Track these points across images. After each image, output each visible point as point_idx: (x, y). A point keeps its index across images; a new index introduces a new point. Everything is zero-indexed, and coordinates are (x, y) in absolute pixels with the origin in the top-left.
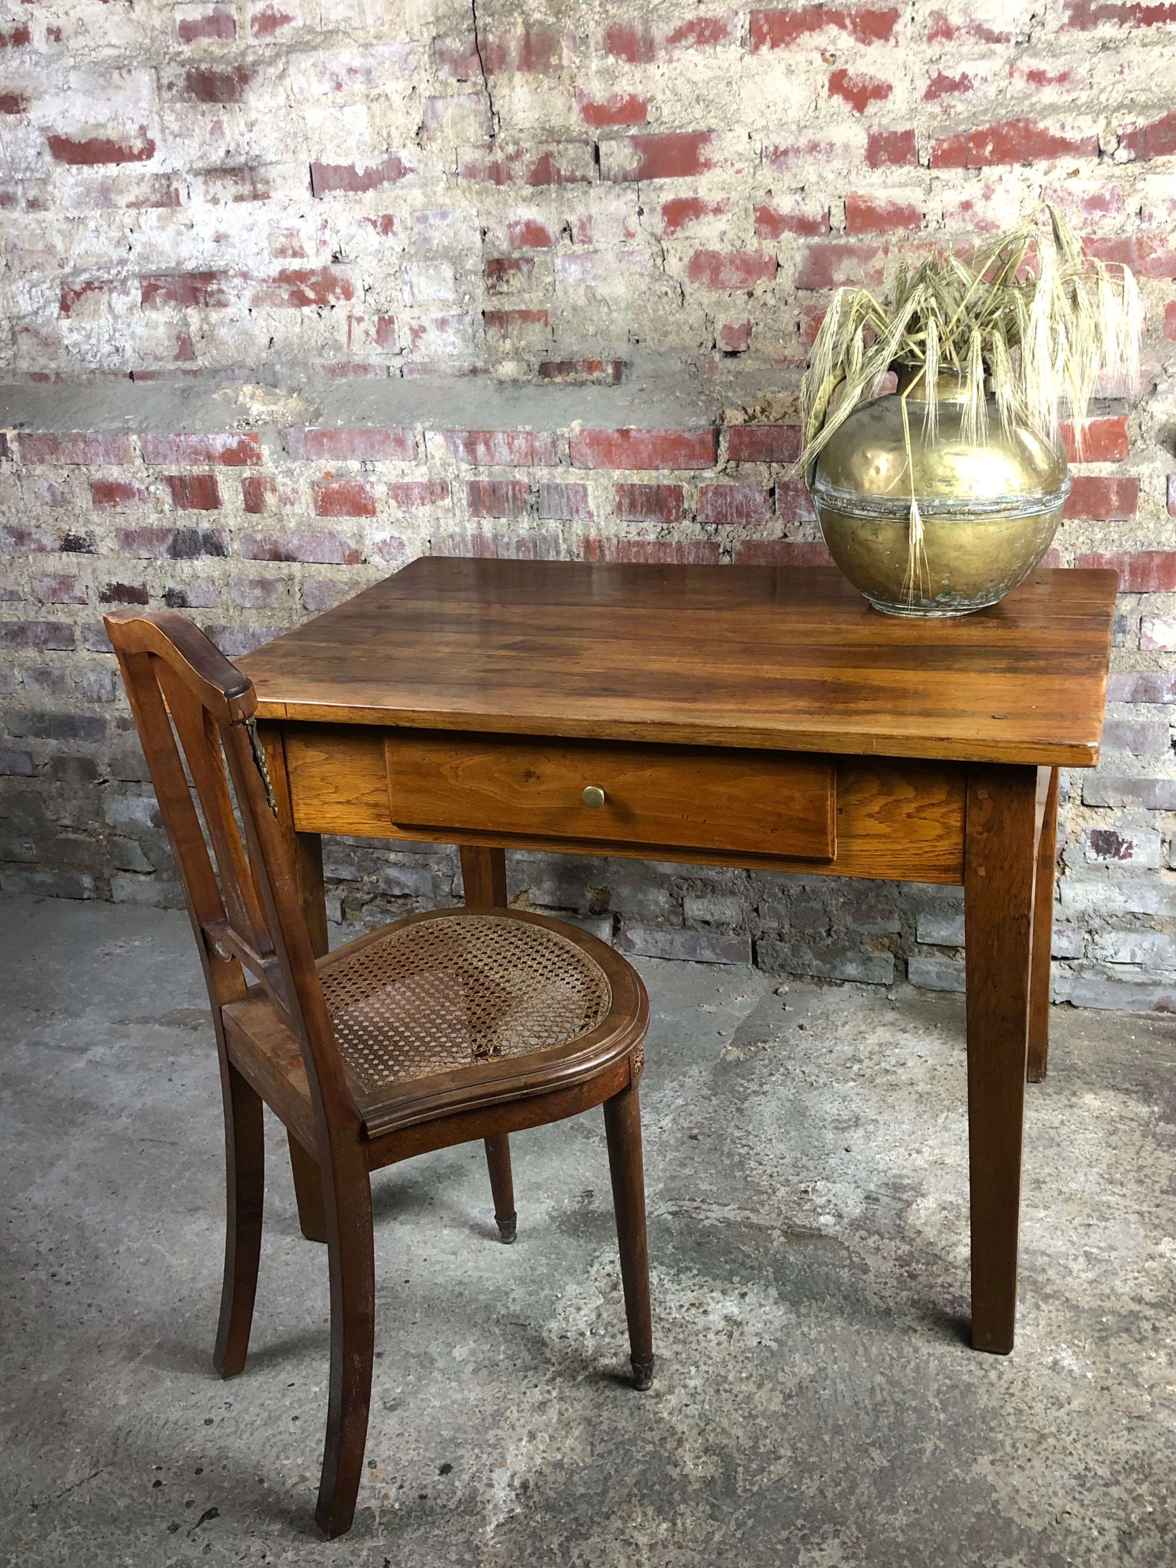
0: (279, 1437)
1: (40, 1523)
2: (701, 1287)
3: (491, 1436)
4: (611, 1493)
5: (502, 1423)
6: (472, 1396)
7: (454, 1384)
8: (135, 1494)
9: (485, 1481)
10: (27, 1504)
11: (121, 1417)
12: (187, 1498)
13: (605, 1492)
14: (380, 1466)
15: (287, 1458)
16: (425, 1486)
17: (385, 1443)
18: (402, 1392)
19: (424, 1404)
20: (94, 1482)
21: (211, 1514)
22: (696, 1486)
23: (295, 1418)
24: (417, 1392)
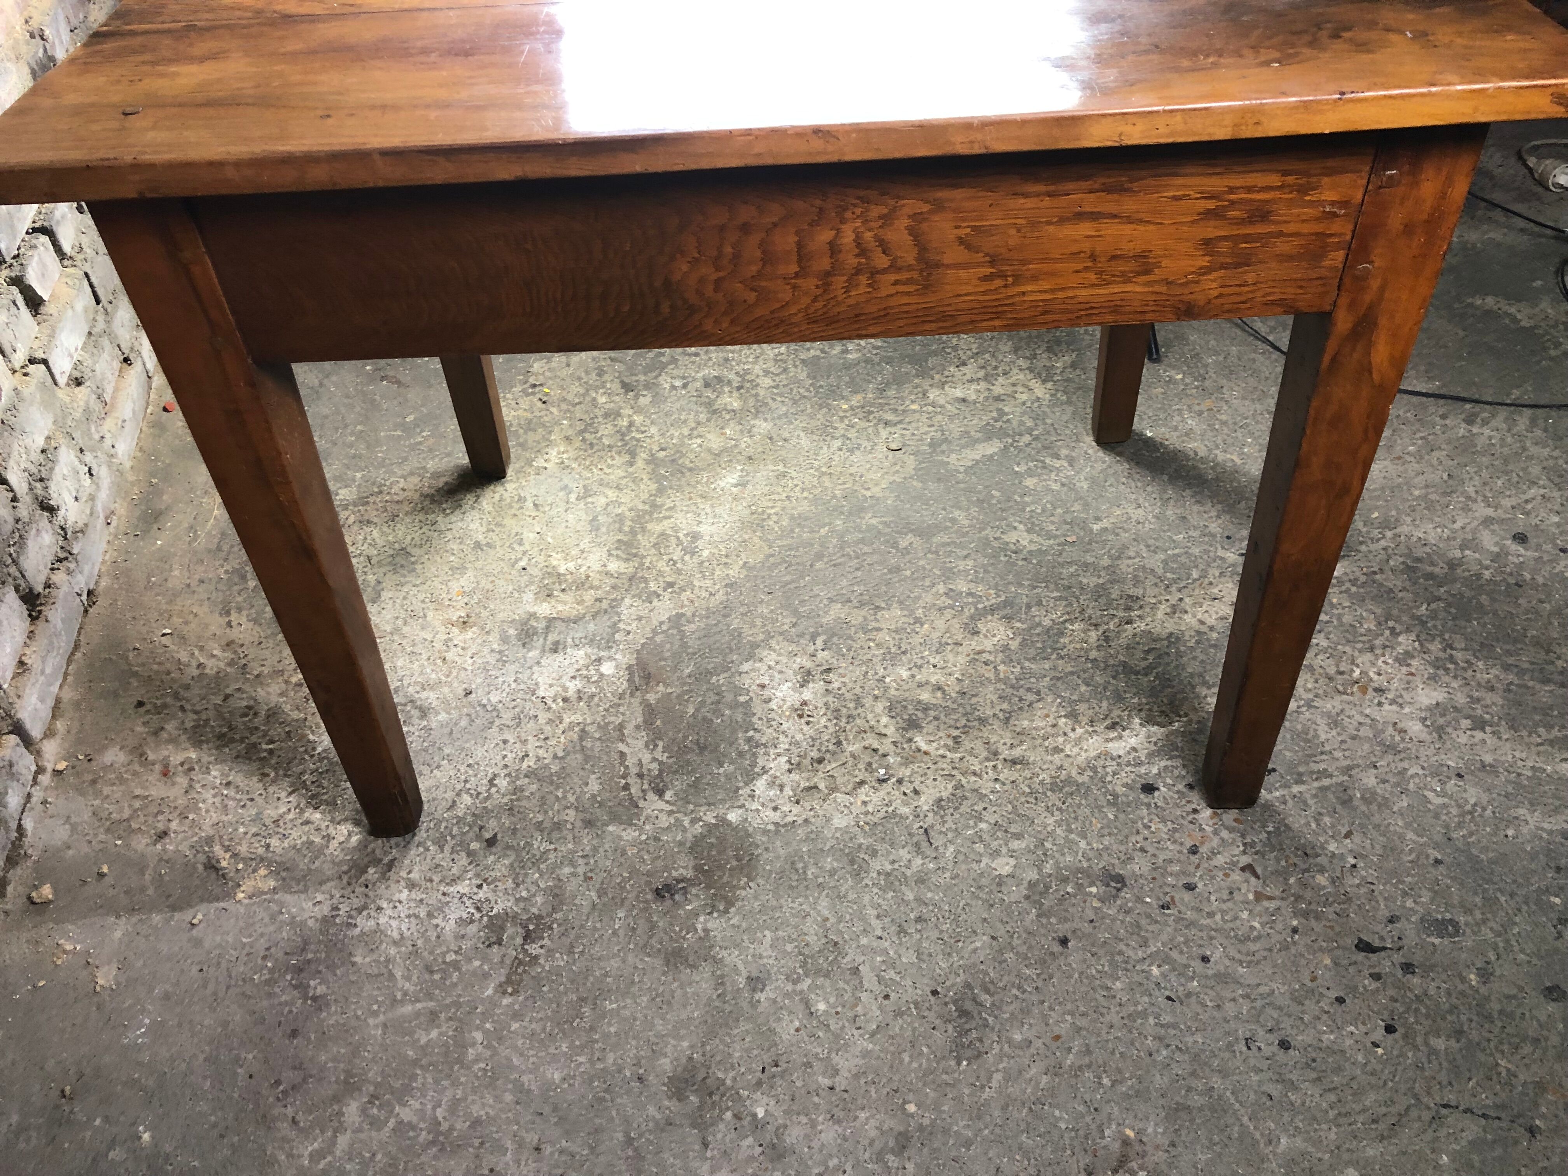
0: (1238, 956)
1: (1536, 1105)
2: (769, 720)
3: (1084, 778)
4: (1069, 669)
5: (1062, 778)
6: (1050, 821)
7: (1048, 845)
8: (1419, 1040)
9: (1134, 754)
10: (1540, 1142)
11: (1370, 1152)
12: (1374, 985)
13: (1072, 673)
14: (1189, 843)
15: (1252, 928)
16: (1178, 792)
17: (1162, 857)
18: (1092, 884)
19: (1091, 854)
20: (1452, 1098)
21: (1364, 947)
22: (1018, 625)
23: (1205, 959)
24: (1080, 870)
